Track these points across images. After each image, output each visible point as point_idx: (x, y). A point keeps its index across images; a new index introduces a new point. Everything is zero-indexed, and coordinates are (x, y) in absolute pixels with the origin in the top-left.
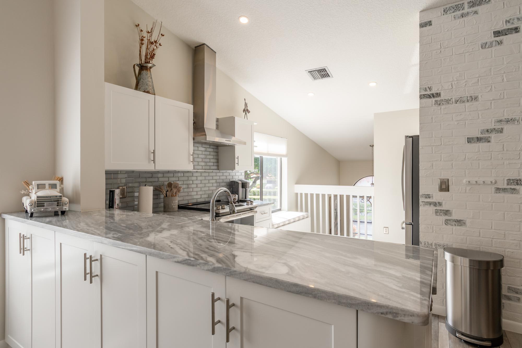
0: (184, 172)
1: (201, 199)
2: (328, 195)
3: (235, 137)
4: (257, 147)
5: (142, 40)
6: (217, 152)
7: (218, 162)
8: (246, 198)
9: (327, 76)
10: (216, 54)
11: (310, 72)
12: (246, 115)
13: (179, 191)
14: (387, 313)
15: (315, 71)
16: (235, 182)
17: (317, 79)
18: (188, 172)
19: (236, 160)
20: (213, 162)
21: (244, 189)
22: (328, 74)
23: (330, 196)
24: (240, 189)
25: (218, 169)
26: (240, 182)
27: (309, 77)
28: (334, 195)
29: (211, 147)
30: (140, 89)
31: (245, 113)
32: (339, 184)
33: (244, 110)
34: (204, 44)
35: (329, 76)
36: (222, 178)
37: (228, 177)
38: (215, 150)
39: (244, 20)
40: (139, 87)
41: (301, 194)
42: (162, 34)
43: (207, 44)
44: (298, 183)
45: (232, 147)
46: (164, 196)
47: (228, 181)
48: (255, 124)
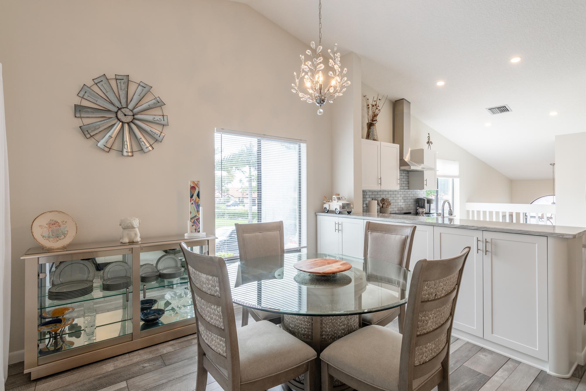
0: (393, 191)
1: (394, 211)
2: (503, 212)
3: (423, 164)
4: (438, 171)
5: (368, 105)
6: (408, 176)
7: (408, 184)
8: (430, 212)
9: (506, 111)
10: (411, 104)
11: (490, 109)
12: (429, 146)
13: (390, 204)
14: (559, 236)
15: (495, 108)
16: (421, 199)
17: (495, 113)
18: (396, 191)
19: (425, 182)
20: (406, 184)
21: (429, 204)
22: (507, 109)
23: (504, 214)
24: (426, 205)
25: (409, 189)
26: (425, 199)
27: (489, 113)
28: (509, 212)
29: (405, 172)
30: (370, 138)
31: (428, 144)
32: (512, 202)
33: (428, 142)
34: (403, 99)
35: (508, 111)
36: (411, 195)
37: (415, 195)
38: (407, 175)
39: (440, 83)
40: (370, 137)
41: (473, 212)
42: (379, 99)
43: (405, 98)
44: (469, 200)
45: (421, 173)
46: (380, 207)
47: (415, 198)
48: (437, 152)
